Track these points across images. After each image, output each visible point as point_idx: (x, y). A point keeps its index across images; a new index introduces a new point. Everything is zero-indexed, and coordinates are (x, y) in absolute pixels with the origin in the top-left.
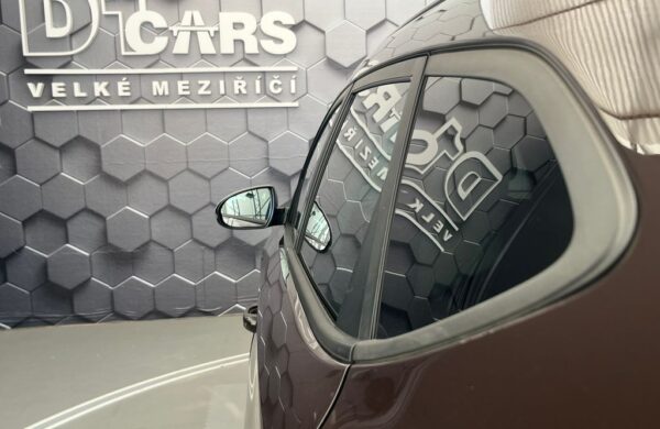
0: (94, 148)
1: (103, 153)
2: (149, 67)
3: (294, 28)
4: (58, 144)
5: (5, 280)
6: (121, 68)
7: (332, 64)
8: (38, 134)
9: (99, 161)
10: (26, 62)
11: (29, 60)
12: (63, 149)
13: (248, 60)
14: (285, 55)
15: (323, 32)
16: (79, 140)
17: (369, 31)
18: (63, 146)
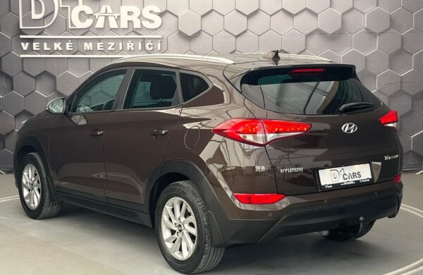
0: (53, 77)
1: (57, 80)
2: (83, 35)
3: (161, 15)
4: (34, 75)
5: (4, 147)
6: (68, 35)
7: (181, 34)
8: (25, 70)
9: (55, 85)
10: (21, 32)
11: (23, 31)
12: (36, 78)
13: (135, 31)
14: (156, 29)
15: (177, 17)
16: (45, 73)
17: (202, 17)
18: (37, 76)
